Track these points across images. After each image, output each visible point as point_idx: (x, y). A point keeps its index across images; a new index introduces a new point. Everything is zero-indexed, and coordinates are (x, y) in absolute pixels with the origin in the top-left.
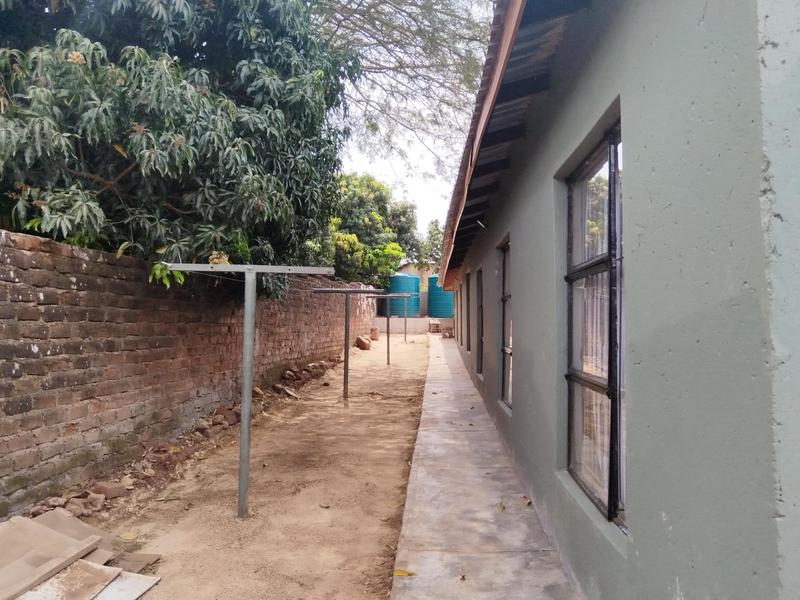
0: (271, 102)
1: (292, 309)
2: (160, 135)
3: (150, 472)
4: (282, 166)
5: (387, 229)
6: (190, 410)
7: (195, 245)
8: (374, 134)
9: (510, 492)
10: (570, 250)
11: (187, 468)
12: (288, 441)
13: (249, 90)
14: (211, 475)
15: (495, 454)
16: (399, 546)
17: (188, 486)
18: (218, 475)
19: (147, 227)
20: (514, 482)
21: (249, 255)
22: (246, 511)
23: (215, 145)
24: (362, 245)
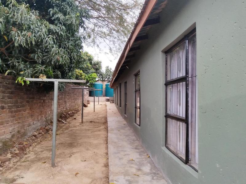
0: (60, 23)
1: (64, 94)
2: (22, 32)
3: (17, 152)
4: (64, 46)
5: (92, 69)
6: (30, 129)
7: (34, 72)
8: (89, 38)
9: (142, 153)
10: (166, 75)
11: (30, 149)
12: (65, 138)
13: (53, 18)
14: (39, 152)
15: (134, 140)
16: (110, 174)
17: (31, 156)
18: (42, 152)
19: (17, 65)
20: (142, 150)
21: (53, 75)
22: (55, 165)
23: (42, 37)
24: (84, 74)
